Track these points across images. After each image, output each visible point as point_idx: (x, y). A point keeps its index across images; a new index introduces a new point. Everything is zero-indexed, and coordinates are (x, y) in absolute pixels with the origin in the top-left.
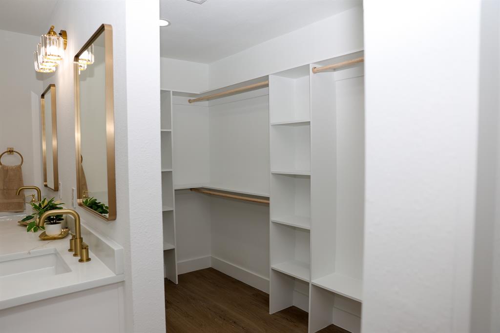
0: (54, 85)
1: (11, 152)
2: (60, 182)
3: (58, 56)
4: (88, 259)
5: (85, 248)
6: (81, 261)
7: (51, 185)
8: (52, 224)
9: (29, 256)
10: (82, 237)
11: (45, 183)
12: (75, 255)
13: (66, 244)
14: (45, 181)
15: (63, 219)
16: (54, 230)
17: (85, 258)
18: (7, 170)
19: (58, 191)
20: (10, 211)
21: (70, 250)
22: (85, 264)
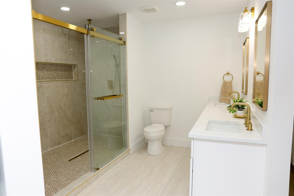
0: (248, 38)
1: (228, 74)
2: (248, 90)
3: (248, 23)
4: (251, 130)
5: (250, 124)
6: (248, 130)
7: (244, 91)
8: (239, 110)
9: (227, 123)
10: (250, 118)
11: (242, 91)
12: (246, 127)
13: (243, 121)
14: (243, 89)
15: (245, 109)
16: (240, 113)
17: (250, 129)
18: (226, 83)
19: (247, 94)
20: (226, 102)
21: (245, 124)
22: (249, 132)
